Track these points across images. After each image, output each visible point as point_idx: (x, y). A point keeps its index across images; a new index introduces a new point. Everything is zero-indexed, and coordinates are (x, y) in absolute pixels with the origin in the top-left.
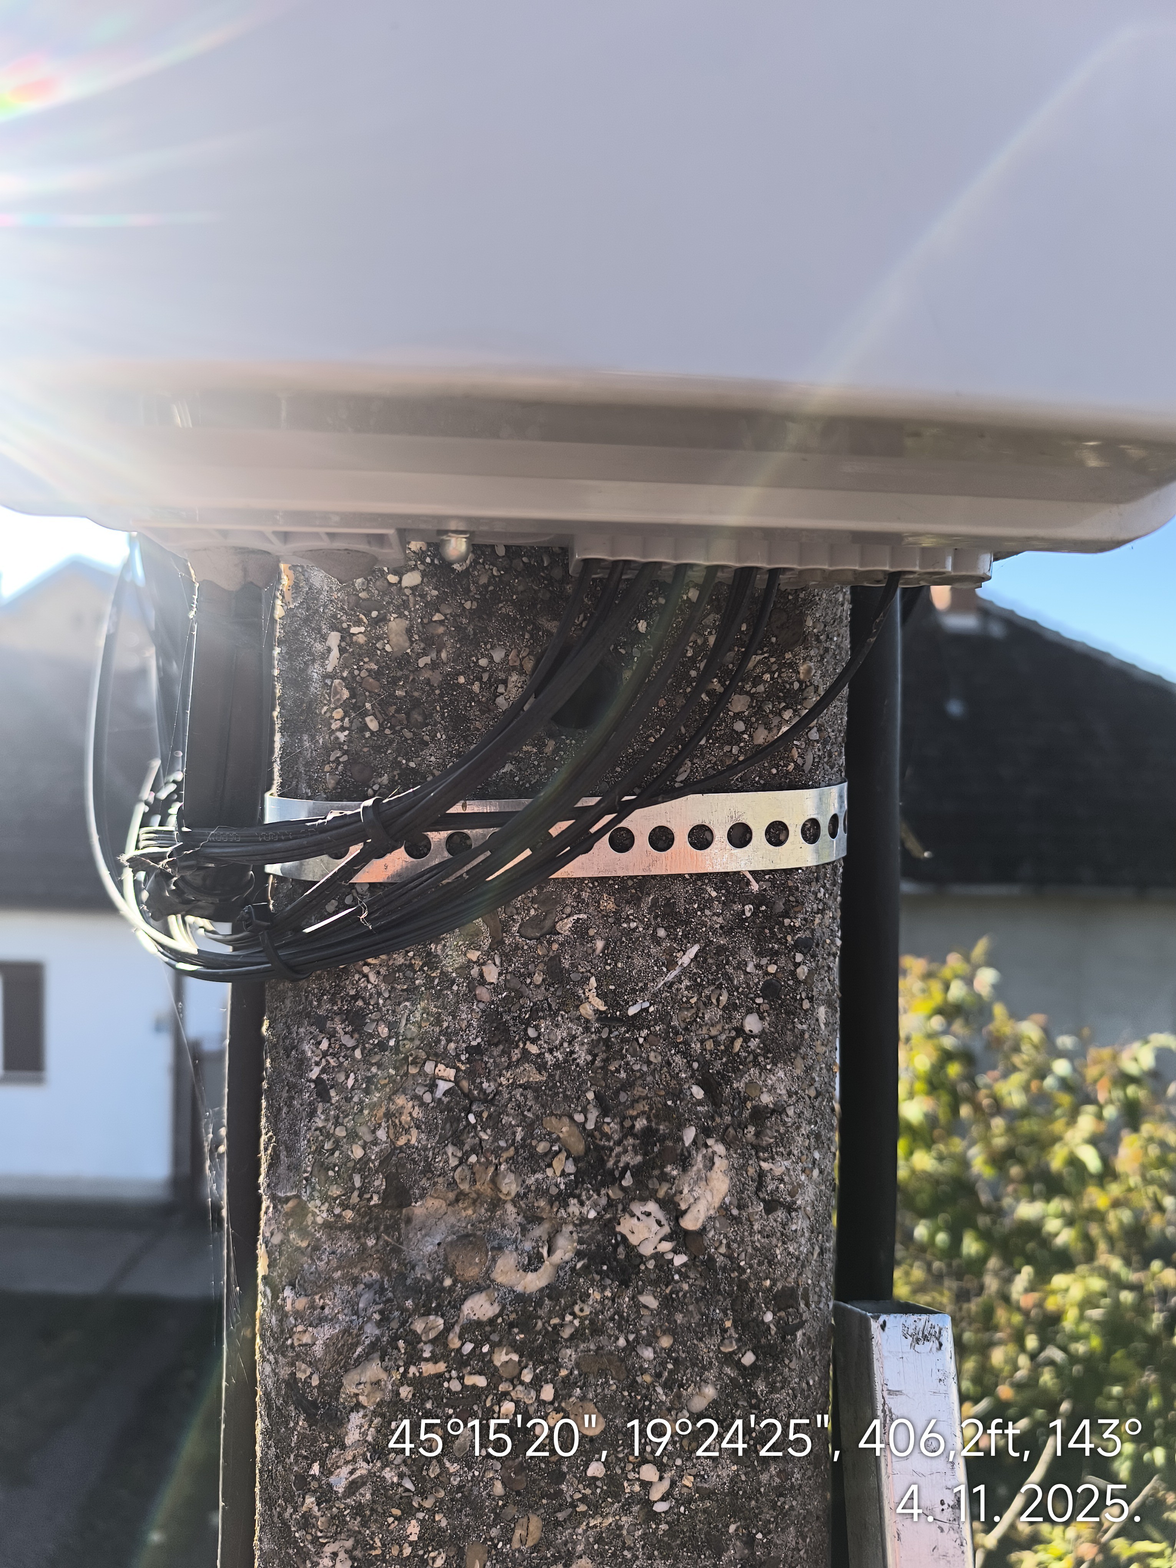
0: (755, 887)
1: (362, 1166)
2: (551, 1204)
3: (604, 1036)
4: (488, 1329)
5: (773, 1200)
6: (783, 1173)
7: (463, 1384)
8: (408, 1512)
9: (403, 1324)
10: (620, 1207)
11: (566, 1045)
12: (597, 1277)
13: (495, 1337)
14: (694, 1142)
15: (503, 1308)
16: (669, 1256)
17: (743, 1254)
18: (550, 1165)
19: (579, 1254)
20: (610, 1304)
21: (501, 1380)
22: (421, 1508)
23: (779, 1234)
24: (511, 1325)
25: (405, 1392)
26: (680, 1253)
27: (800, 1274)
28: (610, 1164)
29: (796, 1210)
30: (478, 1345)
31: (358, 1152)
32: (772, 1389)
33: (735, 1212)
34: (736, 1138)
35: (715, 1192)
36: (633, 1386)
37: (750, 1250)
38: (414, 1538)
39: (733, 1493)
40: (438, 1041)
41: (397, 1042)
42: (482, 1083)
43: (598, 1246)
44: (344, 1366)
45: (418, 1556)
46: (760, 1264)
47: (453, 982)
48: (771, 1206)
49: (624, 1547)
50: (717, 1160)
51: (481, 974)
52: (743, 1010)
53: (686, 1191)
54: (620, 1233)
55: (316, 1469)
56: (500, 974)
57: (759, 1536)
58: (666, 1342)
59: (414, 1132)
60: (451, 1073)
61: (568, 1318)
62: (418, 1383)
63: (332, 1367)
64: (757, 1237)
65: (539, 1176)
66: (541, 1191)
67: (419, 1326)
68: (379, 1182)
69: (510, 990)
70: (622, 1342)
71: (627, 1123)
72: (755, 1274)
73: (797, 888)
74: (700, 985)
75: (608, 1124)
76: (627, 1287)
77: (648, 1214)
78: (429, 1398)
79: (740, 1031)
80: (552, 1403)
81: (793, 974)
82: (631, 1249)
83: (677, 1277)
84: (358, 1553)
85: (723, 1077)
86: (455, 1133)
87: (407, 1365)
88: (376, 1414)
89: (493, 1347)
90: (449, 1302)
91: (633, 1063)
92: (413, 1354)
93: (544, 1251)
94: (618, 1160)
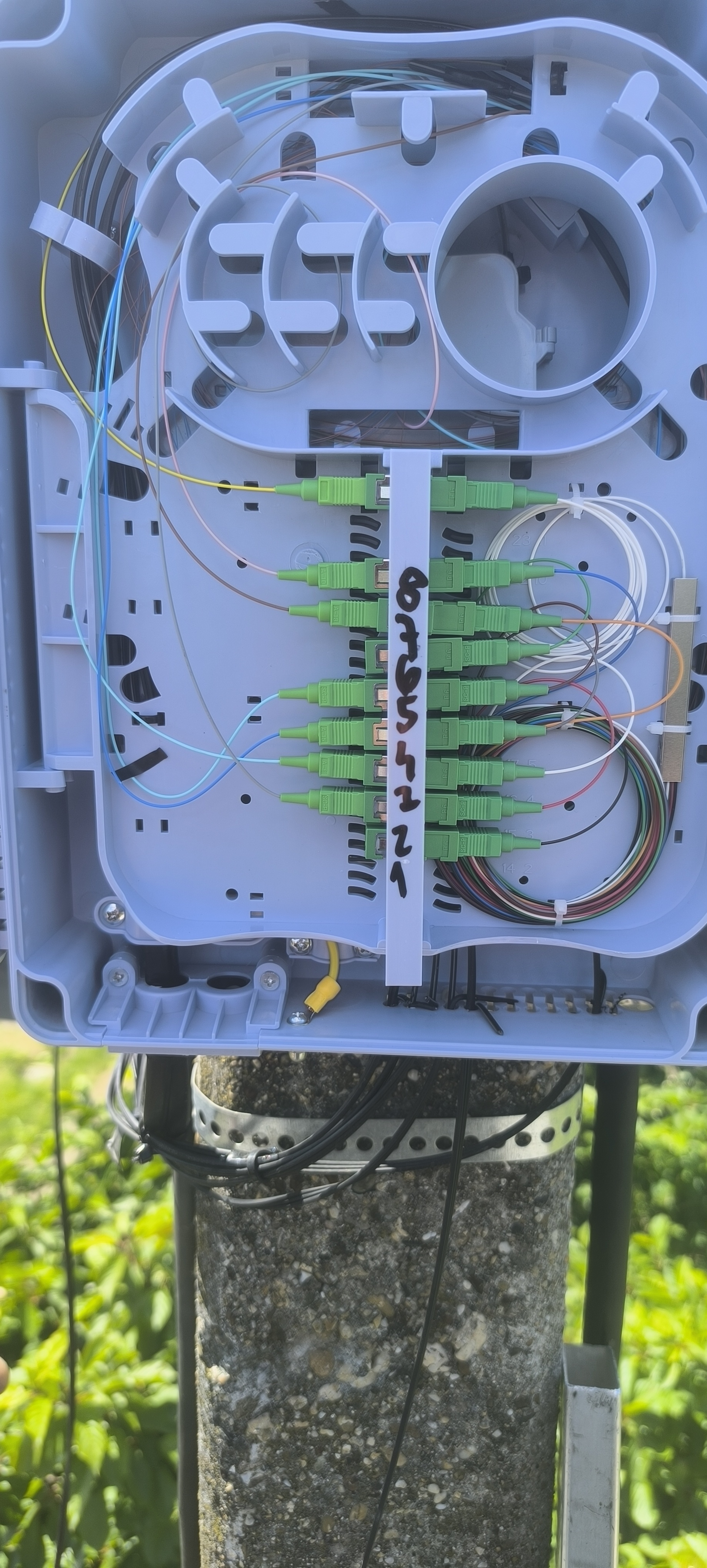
0: (508, 1168)
1: (257, 1317)
2: (373, 1343)
3: (407, 1251)
4: (334, 1406)
5: (515, 1348)
6: (523, 1333)
7: (319, 1434)
8: (287, 1497)
9: (283, 1398)
10: (417, 1346)
11: (382, 1256)
12: (402, 1382)
13: (339, 1410)
14: (465, 1313)
15: (343, 1396)
16: (447, 1375)
17: (495, 1376)
18: (372, 1322)
19: (391, 1368)
21: (343, 1433)
22: (295, 1496)
23: (518, 1367)
24: (348, 1405)
25: (284, 1436)
26: (454, 1373)
27: (533, 1388)
28: (410, 1323)
29: (531, 1353)
30: (328, 1415)
31: (253, 1310)
32: (512, 1451)
33: (490, 1353)
34: (491, 1313)
35: (477, 1341)
36: (424, 1442)
37: (499, 1374)
38: (291, 1511)
39: (486, 1504)
40: (301, 1251)
41: (276, 1249)
42: (329, 1275)
43: (403, 1364)
44: (249, 1417)
45: (293, 1520)
46: (506, 1383)
47: (310, 1218)
48: (514, 1351)
49: (418, 1526)
50: (478, 1324)
51: (328, 1214)
52: (498, 1240)
53: (459, 1339)
55: (233, 1469)
56: (340, 1214)
57: (502, 1528)
58: (444, 1420)
59: (287, 1300)
60: (310, 1269)
61: (384, 1403)
62: (293, 1432)
63: (241, 1416)
64: (504, 1368)
65: (366, 1328)
66: (366, 1337)
67: (292, 1401)
68: (267, 1326)
69: (346, 1223)
70: (417, 1418)
71: (421, 1301)
72: (503, 1388)
74: (471, 1224)
75: (409, 1301)
76: (421, 1388)
77: (435, 1350)
78: (299, 1439)
79: (496, 1252)
80: (374, 1447)
81: (533, 1220)
82: (424, 1369)
83: (452, 1386)
84: (258, 1516)
85: (484, 1277)
86: (312, 1302)
87: (286, 1421)
88: (267, 1445)
89: (338, 1415)
90: (311, 1388)
91: (426, 1267)
92: (289, 1417)
93: (369, 1365)
94: (414, 1323)
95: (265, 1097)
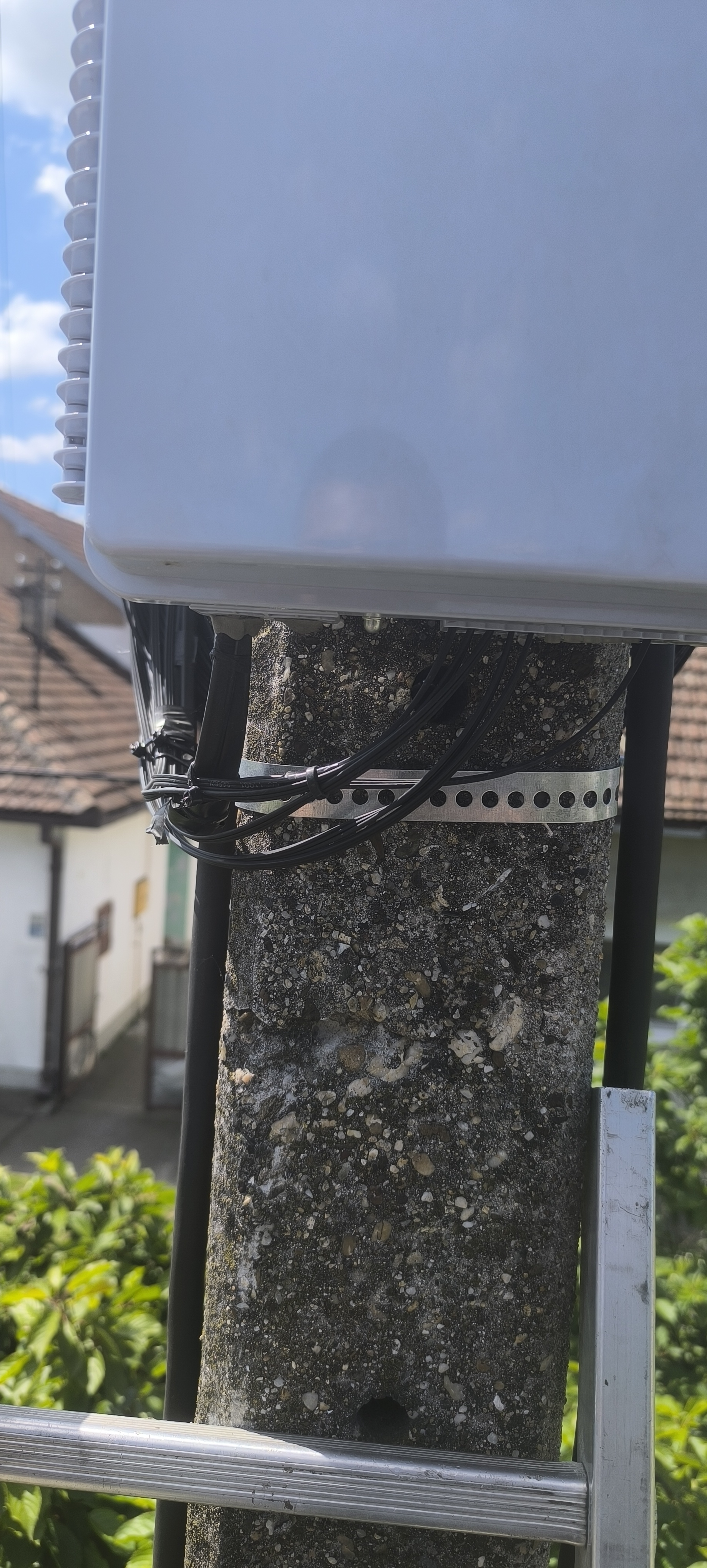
0: (551, 833)
1: (291, 993)
2: (407, 1026)
3: (447, 922)
4: (363, 1102)
5: (551, 1036)
6: (559, 1020)
7: (346, 1135)
8: (308, 1212)
9: (311, 1094)
10: (451, 1031)
11: (421, 926)
12: (435, 1076)
13: (368, 1108)
14: (501, 995)
15: (374, 1089)
16: (481, 1066)
17: (529, 1068)
18: (408, 1002)
19: (424, 1060)
20: (442, 1093)
21: (370, 1135)
22: (316, 1210)
23: (553, 1058)
24: (378, 1101)
25: (310, 1136)
26: (489, 1065)
27: (567, 1086)
28: (446, 1004)
29: (565, 1044)
30: (357, 1112)
31: (288, 984)
32: (544, 1157)
33: (525, 1041)
34: (528, 994)
35: (513, 1028)
36: (454, 1147)
37: (534, 1067)
38: (311, 1227)
39: (514, 1221)
40: (342, 919)
41: (316, 917)
42: (367, 947)
43: (436, 1057)
44: (273, 1118)
45: (313, 1239)
46: (540, 1076)
47: (352, 882)
48: (550, 1039)
49: (443, 1247)
50: (515, 1007)
51: (370, 879)
52: (538, 913)
53: (494, 1026)
54: (450, 1049)
55: (252, 1181)
56: (382, 880)
57: (530, 1249)
59: (324, 973)
60: (349, 939)
61: (415, 1099)
62: (318, 1132)
63: (265, 1118)
64: (539, 1058)
65: (401, 1008)
66: (401, 1018)
67: (320, 1096)
68: (301, 1003)
69: (388, 890)
70: (448, 1118)
71: (458, 979)
72: (537, 1083)
73: (579, 836)
74: (511, 894)
75: (446, 979)
76: (453, 1084)
77: (470, 1039)
78: (325, 1141)
79: (535, 926)
80: (401, 1152)
81: (573, 892)
82: (457, 1060)
83: (485, 1080)
84: (276, 1234)
85: (522, 954)
86: (349, 976)
87: (312, 1121)
88: (291, 1148)
89: (367, 1113)
90: (340, 1084)
91: (464, 941)
92: (316, 1115)
93: (402, 1056)
94: (450, 1004)
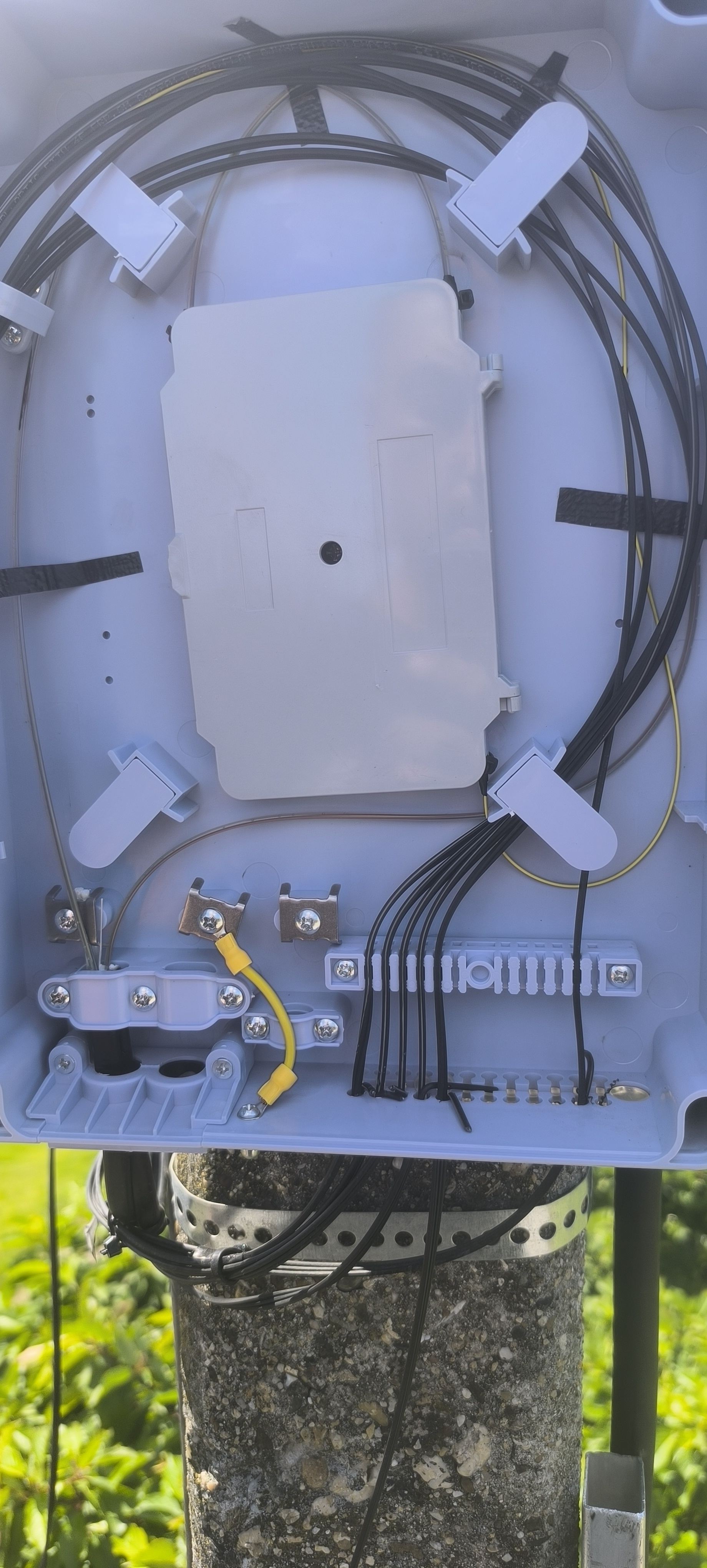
0: (506, 1267)
1: (241, 1422)
2: (366, 1455)
3: (399, 1355)
4: (328, 1521)
5: (522, 1465)
6: (530, 1448)
7: (314, 1551)
9: (274, 1511)
10: (414, 1460)
11: (372, 1360)
12: (400, 1498)
13: (334, 1526)
14: (465, 1424)
15: (338, 1510)
16: (449, 1492)
17: (502, 1496)
18: (364, 1432)
19: (388, 1482)
20: (410, 1514)
21: (339, 1550)
23: (527, 1486)
24: (344, 1520)
25: (276, 1551)
26: (457, 1490)
27: (546, 1508)
28: (406, 1434)
29: (541, 1470)
30: (323, 1530)
31: (237, 1415)
33: (495, 1470)
34: (494, 1425)
35: (481, 1456)
37: (506, 1494)
40: (285, 1353)
41: (259, 1350)
42: (316, 1379)
43: (402, 1478)
44: (239, 1528)
46: (514, 1503)
47: (293, 1317)
48: (521, 1468)
50: (481, 1436)
51: (312, 1313)
52: (498, 1345)
53: (460, 1453)
54: (416, 1473)
56: (325, 1313)
58: (449, 1541)
59: (272, 1406)
60: (295, 1372)
61: (382, 1520)
62: (285, 1547)
63: (231, 1528)
64: (511, 1486)
65: (358, 1438)
66: (358, 1447)
67: (284, 1514)
68: (252, 1433)
69: (332, 1324)
70: (419, 1537)
71: (417, 1410)
72: (511, 1509)
73: (538, 1268)
74: (467, 1327)
75: (404, 1409)
76: (422, 1506)
77: (435, 1464)
78: (292, 1556)
79: (497, 1358)
81: (536, 1324)
82: (424, 1484)
83: (455, 1504)
85: (484, 1386)
86: (299, 1409)
87: (277, 1536)
88: (259, 1561)
89: (333, 1531)
90: (304, 1501)
91: (420, 1373)
92: (281, 1531)
93: (365, 1479)
94: (411, 1433)
95: (241, 1186)
